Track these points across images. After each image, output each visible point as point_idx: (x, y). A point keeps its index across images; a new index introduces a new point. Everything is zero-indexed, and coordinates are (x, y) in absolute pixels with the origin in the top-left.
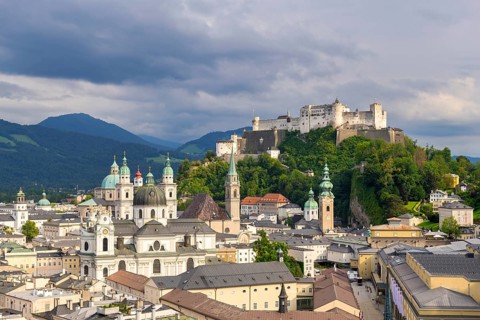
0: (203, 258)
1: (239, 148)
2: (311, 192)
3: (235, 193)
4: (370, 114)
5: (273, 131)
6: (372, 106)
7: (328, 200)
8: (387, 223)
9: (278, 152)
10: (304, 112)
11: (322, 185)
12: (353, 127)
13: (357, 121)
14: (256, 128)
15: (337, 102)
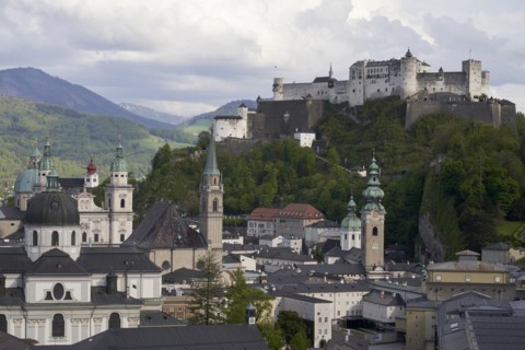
0: (136, 313)
1: (251, 129)
2: (352, 203)
3: (215, 204)
4: (462, 77)
5: (304, 102)
7: (376, 218)
8: (456, 259)
9: (312, 136)
11: (366, 193)
12: (435, 97)
13: (440, 86)
14: (280, 97)
15: (409, 55)
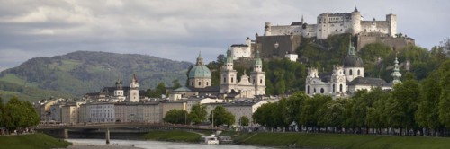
1: (253, 52)
4: (386, 24)
5: (289, 36)
6: (389, 17)
9: (296, 56)
10: (321, 18)
12: (371, 34)
13: (374, 29)
14: (269, 34)
15: (356, 11)
